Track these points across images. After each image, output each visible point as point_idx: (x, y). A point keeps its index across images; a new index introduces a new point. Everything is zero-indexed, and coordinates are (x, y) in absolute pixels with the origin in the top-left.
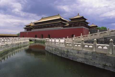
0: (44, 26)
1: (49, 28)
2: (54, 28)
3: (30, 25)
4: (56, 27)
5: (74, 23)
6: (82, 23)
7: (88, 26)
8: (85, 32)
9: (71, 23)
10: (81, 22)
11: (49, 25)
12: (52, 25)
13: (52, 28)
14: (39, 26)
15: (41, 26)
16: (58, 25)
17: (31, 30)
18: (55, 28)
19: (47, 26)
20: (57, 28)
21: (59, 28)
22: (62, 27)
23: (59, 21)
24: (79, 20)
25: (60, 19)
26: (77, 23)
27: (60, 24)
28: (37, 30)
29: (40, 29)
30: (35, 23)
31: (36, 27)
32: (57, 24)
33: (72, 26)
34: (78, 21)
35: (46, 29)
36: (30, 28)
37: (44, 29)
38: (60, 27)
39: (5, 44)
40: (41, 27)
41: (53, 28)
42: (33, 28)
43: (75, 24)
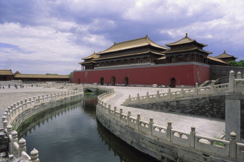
0: (117, 60)
1: (127, 65)
2: (136, 64)
3: (92, 58)
4: (140, 63)
5: (176, 55)
6: (193, 55)
7: (209, 59)
8: (198, 73)
9: (171, 55)
10: (191, 53)
11: (126, 58)
12: (133, 58)
13: (132, 65)
14: (108, 61)
15: (111, 60)
16: (144, 58)
17: (93, 68)
18: (138, 64)
19: (122, 59)
20: (143, 64)
21: (145, 64)
22: (151, 62)
23: (146, 51)
24: (187, 49)
25: (149, 47)
26: (183, 54)
27: (149, 56)
28: (105, 67)
29: (110, 67)
30: (102, 55)
31: (102, 63)
32: (143, 56)
33: (173, 60)
34: (185, 49)
35: (121, 66)
36: (91, 64)
37: (117, 66)
38: (148, 63)
39: (40, 104)
40: (112, 62)
41: (134, 65)
42: (98, 64)
43: (179, 57)
